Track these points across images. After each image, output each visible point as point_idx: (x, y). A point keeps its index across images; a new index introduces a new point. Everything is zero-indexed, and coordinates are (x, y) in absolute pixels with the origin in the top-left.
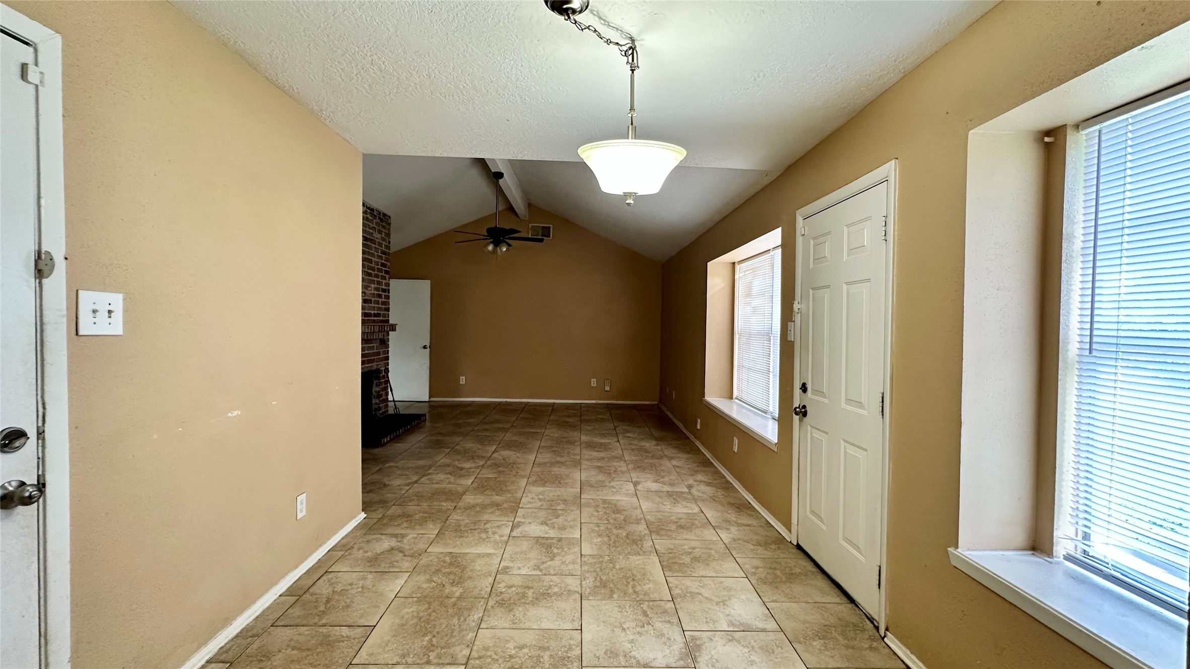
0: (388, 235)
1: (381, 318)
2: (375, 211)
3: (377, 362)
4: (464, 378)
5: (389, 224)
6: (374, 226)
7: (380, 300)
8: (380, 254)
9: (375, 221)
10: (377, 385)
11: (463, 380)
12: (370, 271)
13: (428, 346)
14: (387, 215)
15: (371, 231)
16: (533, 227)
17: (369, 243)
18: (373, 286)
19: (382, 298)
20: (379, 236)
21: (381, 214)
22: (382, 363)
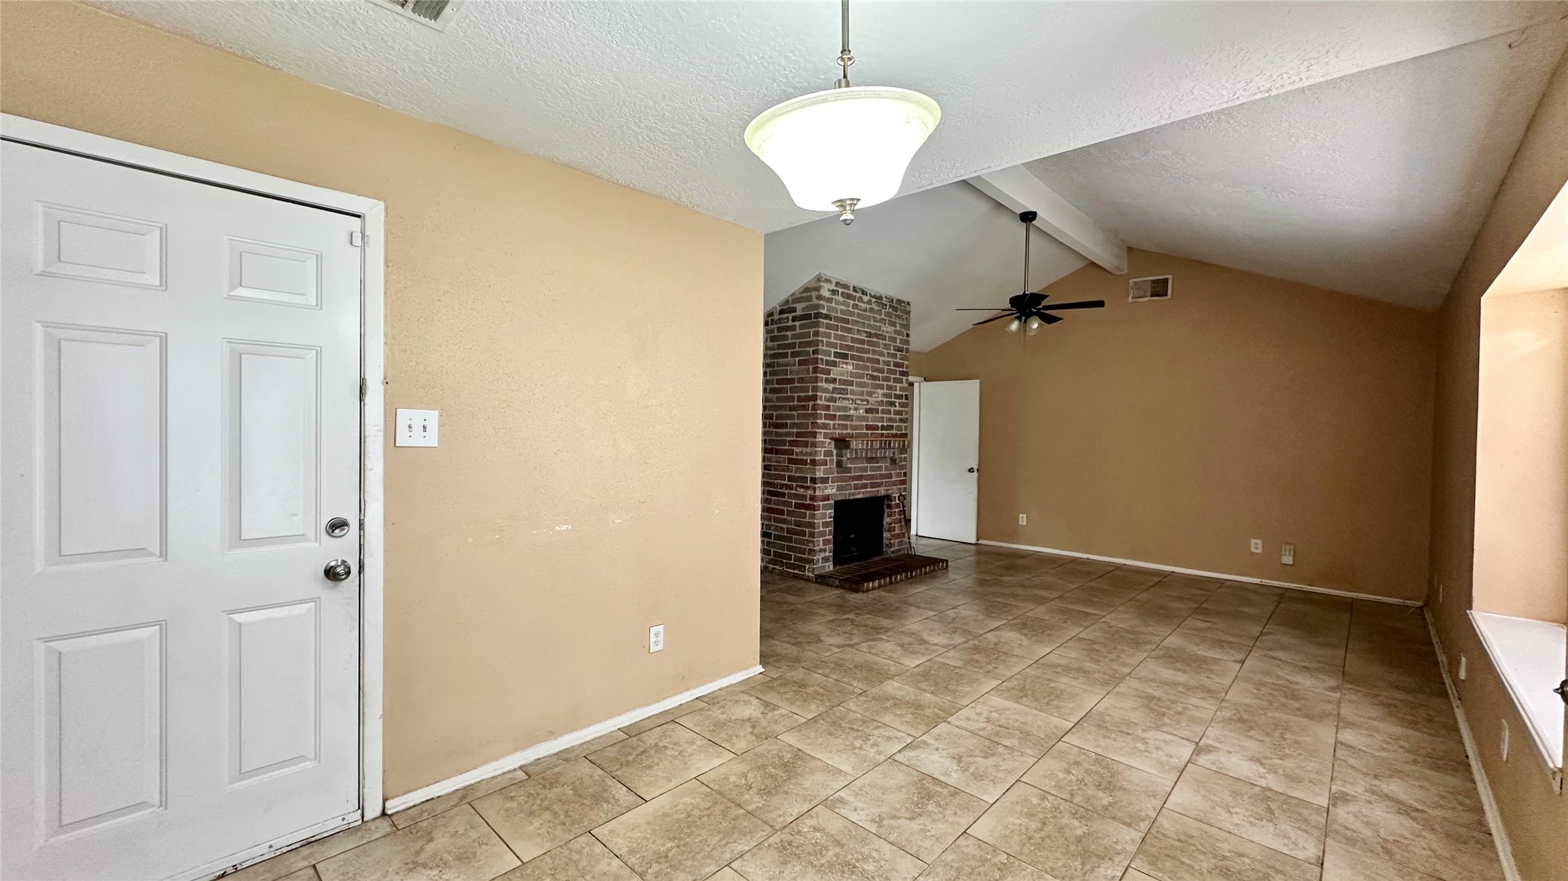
0: (907, 326)
1: (894, 432)
2: (884, 299)
3: (886, 486)
4: (1025, 516)
5: (909, 313)
6: (883, 316)
7: (892, 409)
8: (892, 352)
9: (883, 311)
10: (888, 516)
11: (1023, 519)
12: (875, 374)
13: (976, 470)
14: (904, 302)
15: (878, 324)
16: (1136, 283)
17: (875, 340)
18: (880, 391)
19: (895, 406)
20: (890, 329)
21: (894, 301)
22: (895, 488)
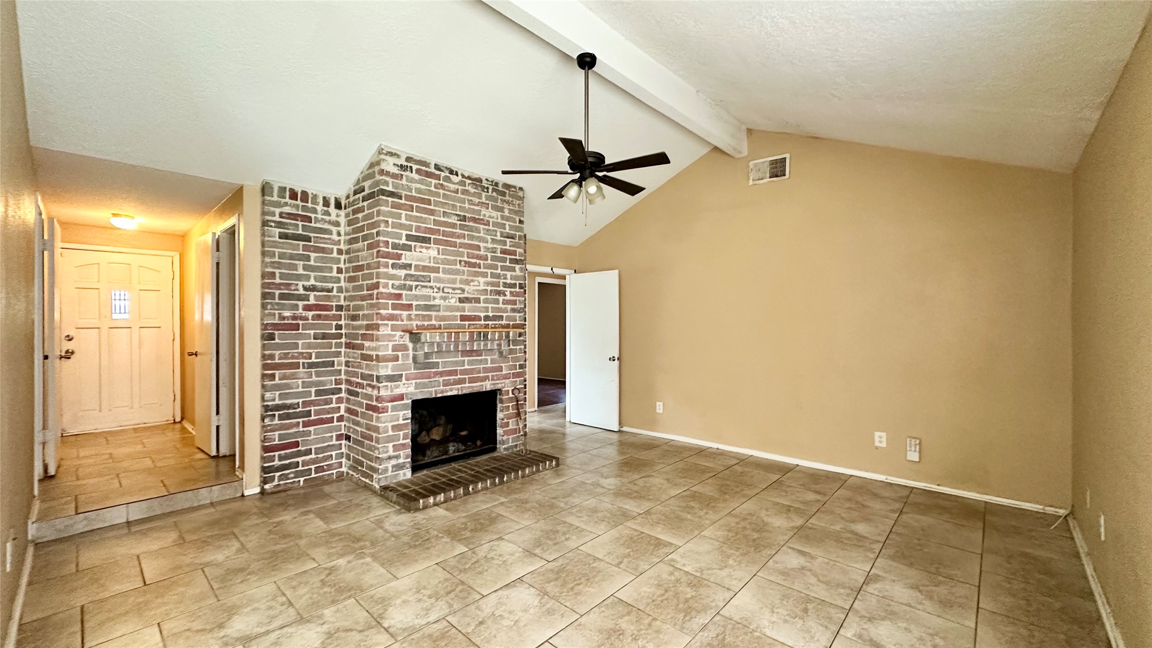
0: (520, 213)
1: (504, 322)
2: (484, 181)
3: (493, 380)
4: (661, 404)
5: (522, 199)
6: (484, 200)
8: (499, 238)
9: (484, 194)
11: (660, 408)
12: (474, 261)
13: (616, 358)
14: (515, 187)
15: (476, 208)
16: (756, 165)
17: (471, 224)
18: (482, 280)
19: (505, 295)
20: (494, 214)
21: (500, 185)
22: (507, 381)
